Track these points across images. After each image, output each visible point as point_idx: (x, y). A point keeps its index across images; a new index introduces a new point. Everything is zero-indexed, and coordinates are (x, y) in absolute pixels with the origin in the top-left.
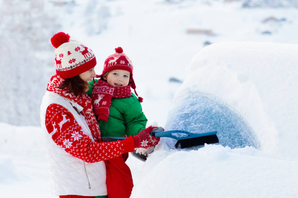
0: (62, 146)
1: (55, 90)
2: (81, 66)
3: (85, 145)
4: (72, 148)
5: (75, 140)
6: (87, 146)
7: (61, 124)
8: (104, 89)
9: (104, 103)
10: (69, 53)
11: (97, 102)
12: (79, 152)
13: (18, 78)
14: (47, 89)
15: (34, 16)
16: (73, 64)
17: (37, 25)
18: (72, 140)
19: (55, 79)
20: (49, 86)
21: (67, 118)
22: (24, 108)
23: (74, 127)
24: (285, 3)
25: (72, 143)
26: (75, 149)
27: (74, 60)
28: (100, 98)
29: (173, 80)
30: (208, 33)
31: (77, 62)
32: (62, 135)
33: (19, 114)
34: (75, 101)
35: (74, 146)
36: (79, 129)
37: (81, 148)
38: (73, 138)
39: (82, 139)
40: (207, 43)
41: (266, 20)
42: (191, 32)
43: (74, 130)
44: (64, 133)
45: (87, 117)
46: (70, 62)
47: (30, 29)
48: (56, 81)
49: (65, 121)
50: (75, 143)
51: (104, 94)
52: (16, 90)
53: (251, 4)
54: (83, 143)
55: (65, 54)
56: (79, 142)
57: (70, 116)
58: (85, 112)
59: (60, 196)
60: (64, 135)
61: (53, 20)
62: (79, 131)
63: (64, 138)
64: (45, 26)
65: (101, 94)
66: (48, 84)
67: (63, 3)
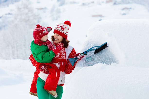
13: (25, 40)
15: (30, 15)
17: (32, 18)
24: (131, 1)
30: (100, 16)
40: (100, 20)
42: (94, 16)
47: (28, 20)
52: (25, 45)
53: (117, 3)
64: (34, 19)
67: (42, 9)
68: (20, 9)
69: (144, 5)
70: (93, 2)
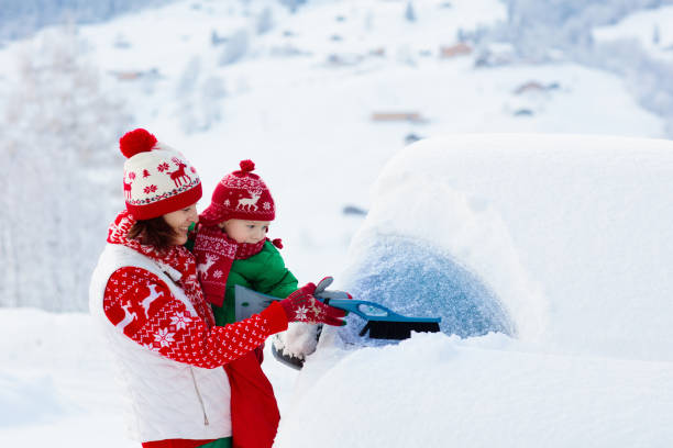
0: (151, 345)
1: (126, 242)
2: (167, 200)
3: (199, 334)
4: (174, 345)
5: (178, 328)
6: (202, 337)
7: (146, 304)
8: (219, 244)
9: (218, 274)
10: (146, 174)
11: (204, 268)
12: (190, 350)
13: (58, 220)
14: (109, 241)
15: (81, 101)
16: (151, 195)
17: (88, 118)
18: (172, 329)
19: (124, 221)
20: (113, 235)
21: (157, 290)
22: (67, 278)
23: (174, 304)
25: (173, 334)
26: (181, 346)
27: (154, 188)
28: (210, 263)
29: (351, 210)
30: (412, 117)
31: (159, 192)
32: (151, 323)
33: (59, 289)
34: (166, 262)
35: (177, 340)
36: (182, 308)
37: (193, 342)
38: (175, 326)
39: (191, 324)
40: (412, 138)
41: (521, 90)
42: (380, 117)
43: (175, 310)
44: (156, 319)
45: (188, 290)
46: (147, 190)
47: (74, 126)
48: (127, 224)
49: (154, 296)
50: (178, 335)
51: (218, 255)
52: (53, 245)
53: (492, 60)
54: (194, 332)
55: (140, 174)
56: (186, 332)
57: (161, 286)
58: (184, 281)
59: (144, 445)
60: (156, 322)
61: (118, 107)
62: (185, 312)
63: (156, 329)
64: (102, 121)
65: (211, 254)
66: (111, 232)
67: (137, 76)
68: (39, 71)
69: (617, 71)
70: (380, 53)
